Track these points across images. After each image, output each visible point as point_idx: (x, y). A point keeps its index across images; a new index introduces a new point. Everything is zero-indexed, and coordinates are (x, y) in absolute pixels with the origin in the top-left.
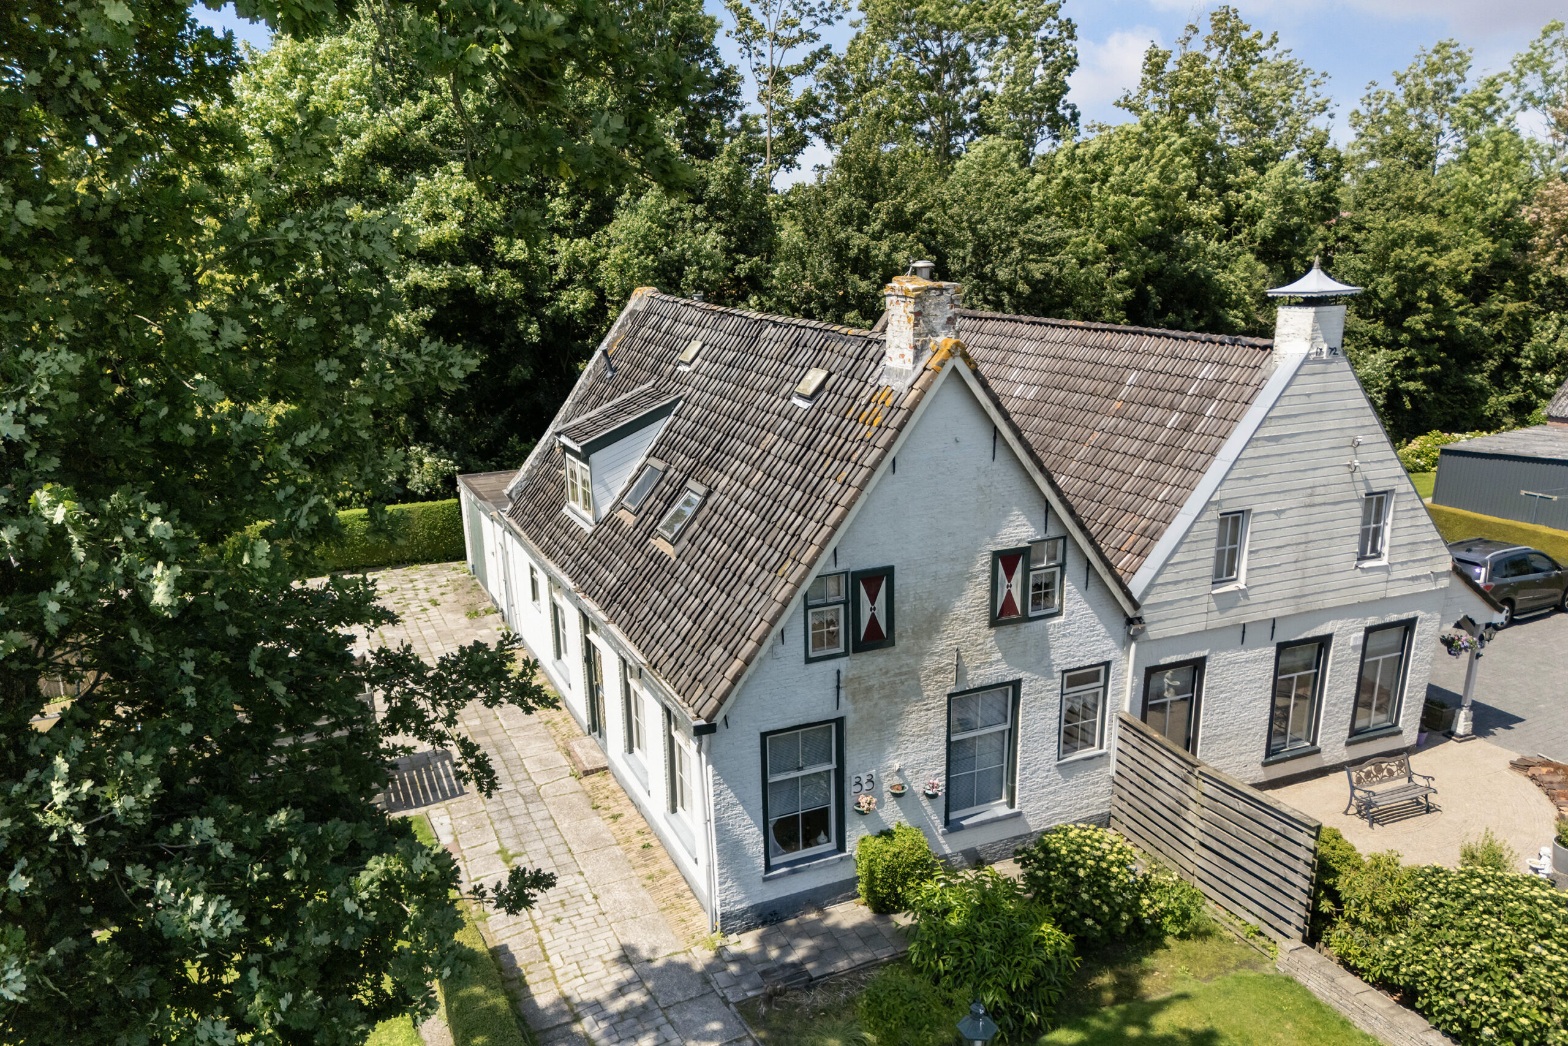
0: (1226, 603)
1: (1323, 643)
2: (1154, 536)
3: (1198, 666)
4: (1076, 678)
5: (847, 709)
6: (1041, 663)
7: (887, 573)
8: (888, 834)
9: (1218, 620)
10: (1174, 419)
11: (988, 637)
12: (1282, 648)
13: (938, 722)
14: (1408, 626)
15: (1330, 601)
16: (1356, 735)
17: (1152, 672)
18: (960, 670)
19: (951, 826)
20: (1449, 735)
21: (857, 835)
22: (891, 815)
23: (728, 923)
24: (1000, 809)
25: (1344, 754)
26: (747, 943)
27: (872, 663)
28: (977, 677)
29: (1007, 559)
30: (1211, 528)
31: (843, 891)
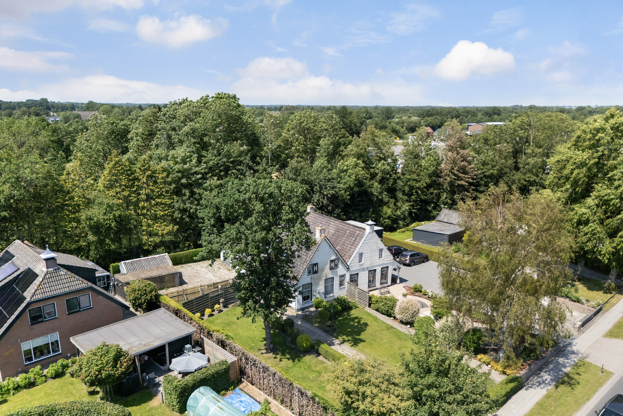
0: (361, 265)
1: (375, 270)
2: (351, 256)
3: (357, 274)
4: (341, 276)
5: (312, 282)
6: (336, 274)
7: (317, 264)
8: (317, 298)
9: (360, 268)
10: (354, 239)
11: (330, 271)
12: (369, 271)
13: (324, 283)
14: (388, 267)
15: (375, 264)
16: (381, 284)
17: (351, 275)
18: (326, 276)
19: (325, 297)
20: (396, 283)
21: (314, 299)
22: (318, 296)
23: (298, 310)
24: (332, 295)
25: (380, 286)
26: (300, 313)
27: (316, 275)
28: (328, 277)
29: (332, 261)
30: (358, 255)
31: (312, 306)
